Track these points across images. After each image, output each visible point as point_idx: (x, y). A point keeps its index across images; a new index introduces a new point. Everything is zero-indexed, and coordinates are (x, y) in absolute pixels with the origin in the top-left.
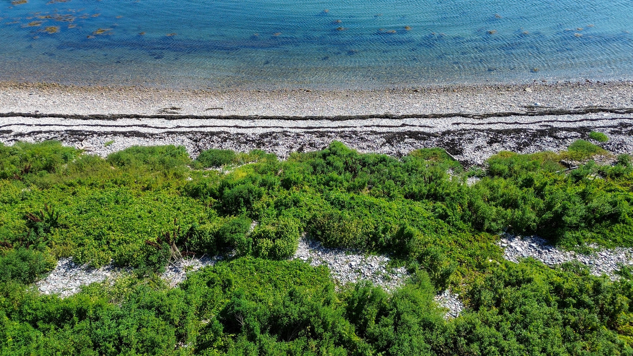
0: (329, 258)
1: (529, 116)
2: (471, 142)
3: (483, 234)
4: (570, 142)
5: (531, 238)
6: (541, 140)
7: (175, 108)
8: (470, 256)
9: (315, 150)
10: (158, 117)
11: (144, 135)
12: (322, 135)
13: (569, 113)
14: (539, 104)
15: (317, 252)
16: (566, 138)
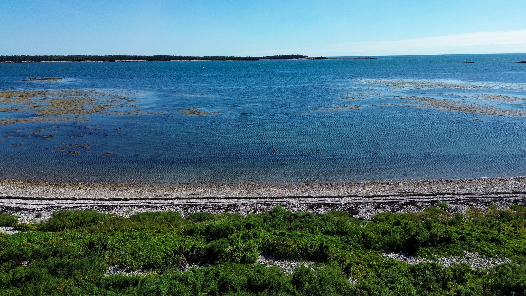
0: (278, 263)
1: (401, 196)
2: (364, 208)
3: (371, 251)
4: (425, 208)
5: (400, 252)
6: (407, 207)
7: (167, 195)
8: (364, 260)
9: (264, 212)
10: (157, 199)
11: (151, 207)
12: (268, 205)
13: (426, 195)
14: (407, 191)
15: (270, 260)
16: (423, 206)
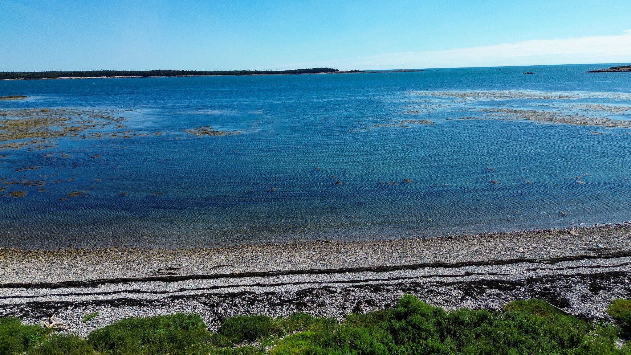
1: (604, 258)
2: (571, 291)
7: (172, 269)
9: (377, 309)
10: (154, 280)
12: (377, 289)
14: (600, 246)
